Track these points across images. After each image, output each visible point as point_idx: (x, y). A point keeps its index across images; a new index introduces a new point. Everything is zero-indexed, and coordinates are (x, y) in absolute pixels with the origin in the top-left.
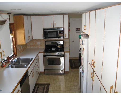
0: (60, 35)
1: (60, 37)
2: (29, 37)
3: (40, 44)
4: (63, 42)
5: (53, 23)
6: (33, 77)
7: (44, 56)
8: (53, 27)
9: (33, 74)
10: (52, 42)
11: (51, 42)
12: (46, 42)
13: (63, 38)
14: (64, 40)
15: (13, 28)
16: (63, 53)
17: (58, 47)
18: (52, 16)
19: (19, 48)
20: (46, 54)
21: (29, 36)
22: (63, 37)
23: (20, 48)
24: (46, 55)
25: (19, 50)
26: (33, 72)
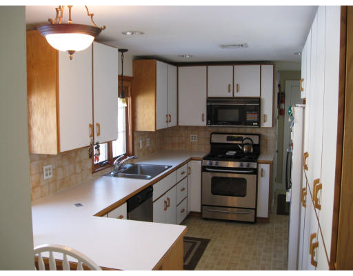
0: (250, 117)
1: (250, 123)
2: (168, 116)
3: (196, 140)
4: (258, 137)
5: (233, 86)
6: (165, 209)
7: (204, 169)
8: (231, 96)
9: (165, 202)
10: (228, 137)
11: (227, 135)
12: (213, 135)
13: (259, 125)
14: (262, 132)
15: (129, 88)
16: (254, 165)
17: (243, 148)
18: (231, 67)
19: (141, 142)
20: (208, 163)
21: (170, 113)
22: (256, 124)
23: (144, 143)
24: (209, 167)
25: (141, 147)
26: (168, 199)
